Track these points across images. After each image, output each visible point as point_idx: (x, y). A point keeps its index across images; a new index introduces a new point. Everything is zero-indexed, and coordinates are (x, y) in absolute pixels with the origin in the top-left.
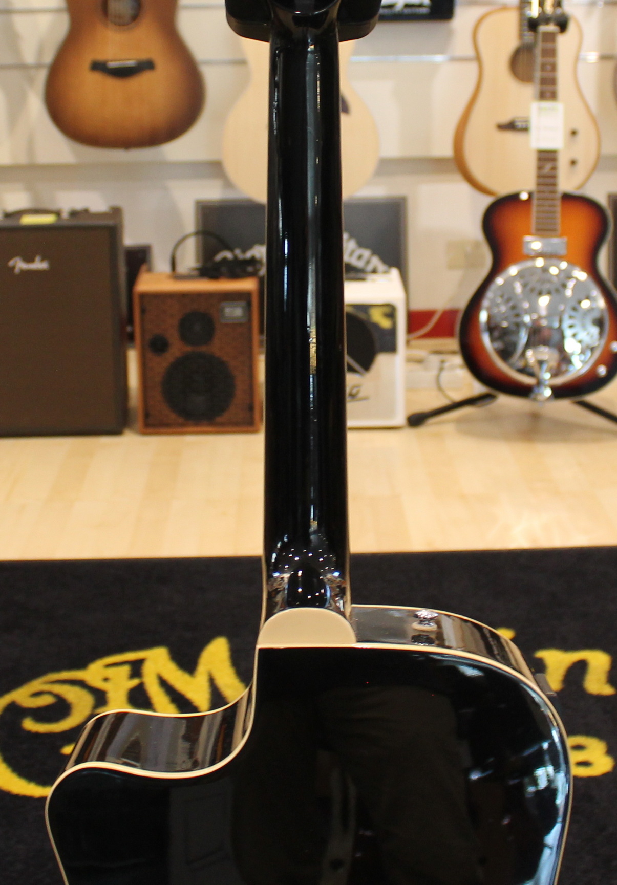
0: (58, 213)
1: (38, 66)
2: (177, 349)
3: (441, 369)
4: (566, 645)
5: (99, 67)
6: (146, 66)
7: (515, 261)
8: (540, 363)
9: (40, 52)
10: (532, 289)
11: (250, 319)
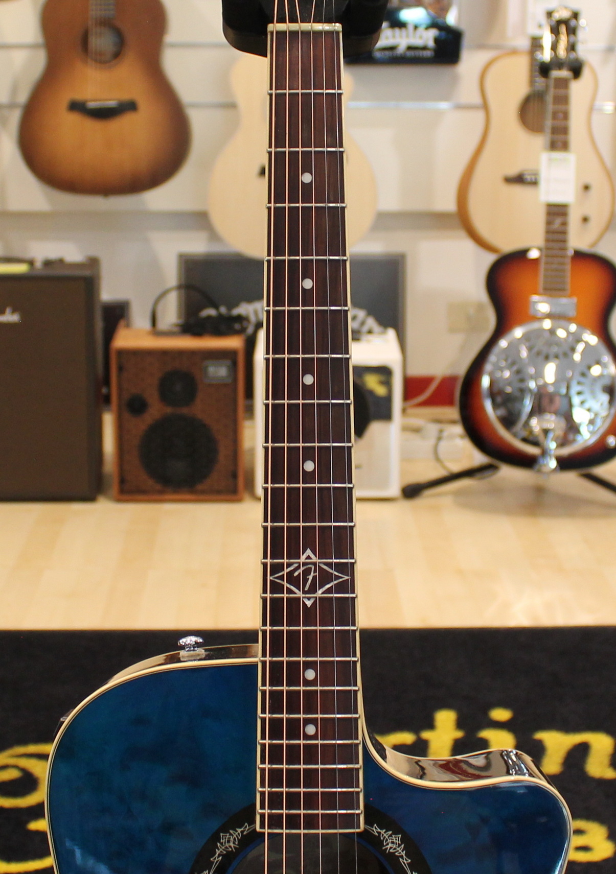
0: (31, 263)
1: (11, 106)
2: (156, 410)
3: (439, 439)
4: (567, 727)
5: (77, 107)
6: (129, 107)
7: (520, 323)
8: (546, 432)
9: (14, 90)
10: (538, 354)
11: (235, 380)
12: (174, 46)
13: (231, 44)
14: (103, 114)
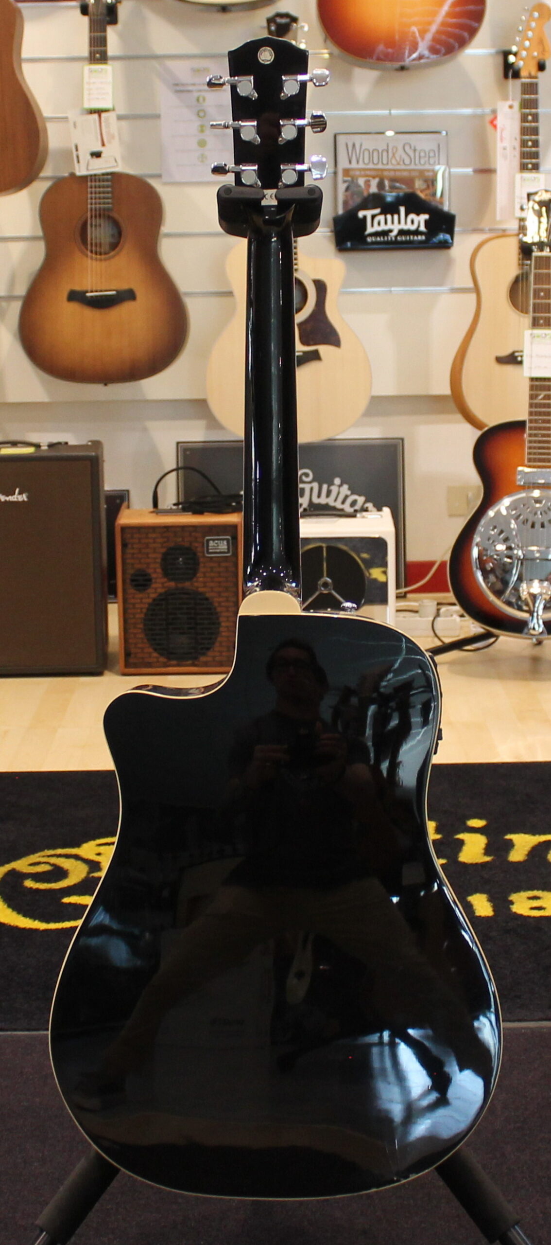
0: (37, 446)
1: (10, 298)
2: (160, 585)
3: (438, 615)
5: (76, 296)
6: (128, 295)
7: (509, 493)
8: (534, 597)
9: (12, 283)
10: (525, 521)
11: (235, 554)
12: (168, 235)
13: (225, 231)
14: (102, 303)
